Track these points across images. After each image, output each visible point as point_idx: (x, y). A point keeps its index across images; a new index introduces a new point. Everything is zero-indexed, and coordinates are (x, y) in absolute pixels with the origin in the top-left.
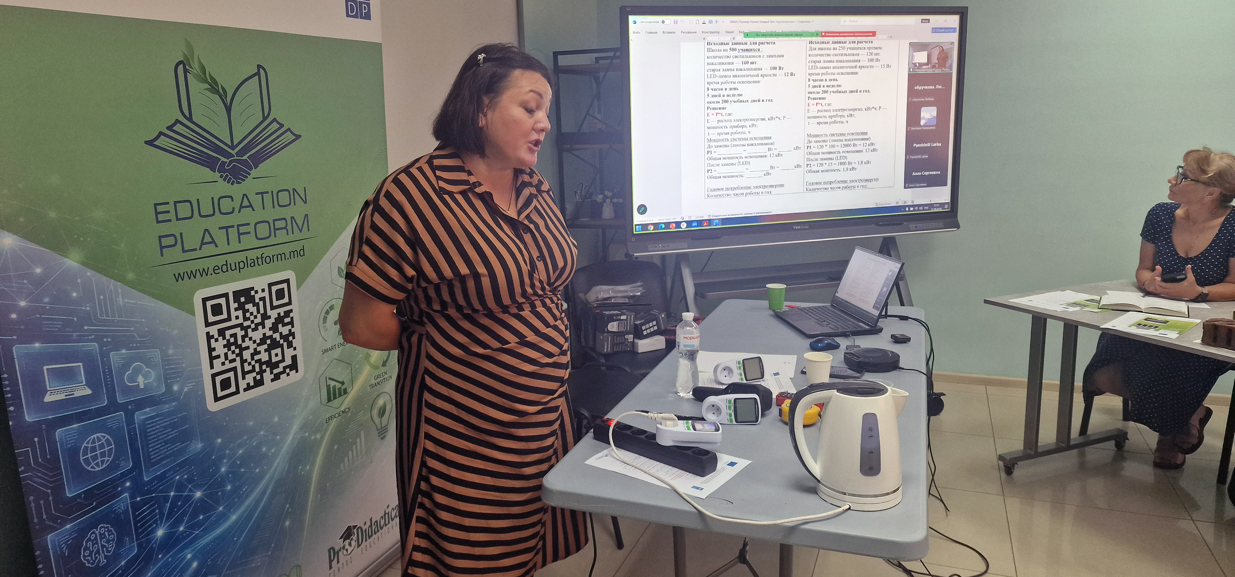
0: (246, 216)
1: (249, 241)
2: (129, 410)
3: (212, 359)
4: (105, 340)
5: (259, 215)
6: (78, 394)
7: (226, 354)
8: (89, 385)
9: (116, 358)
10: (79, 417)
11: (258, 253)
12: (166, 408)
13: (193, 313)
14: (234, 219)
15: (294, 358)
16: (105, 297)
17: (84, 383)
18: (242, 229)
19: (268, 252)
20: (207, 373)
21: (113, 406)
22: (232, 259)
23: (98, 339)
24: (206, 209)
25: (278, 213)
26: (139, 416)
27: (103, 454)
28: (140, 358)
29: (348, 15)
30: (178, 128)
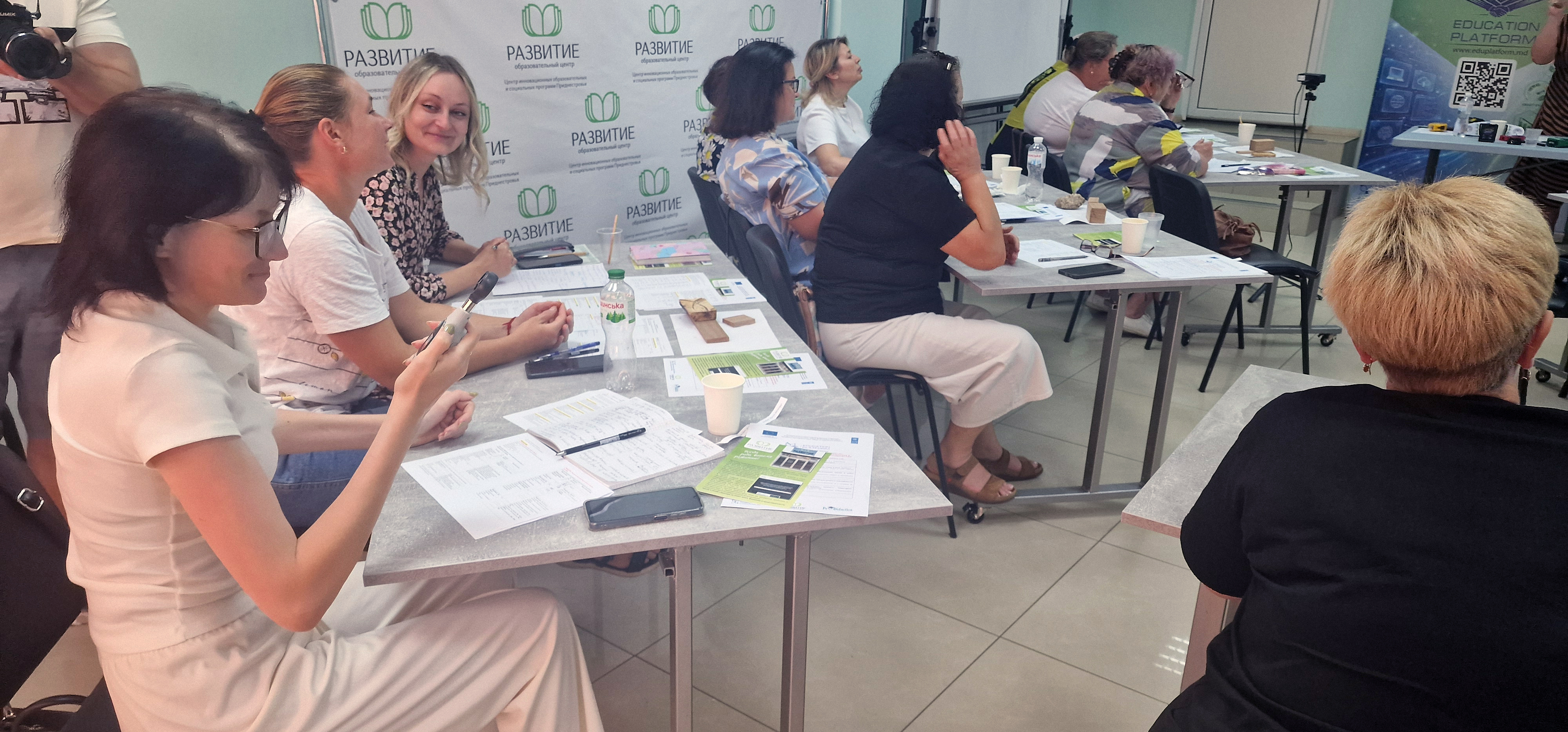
0: (1499, 31)
1: (1494, 42)
2: (1416, 92)
3: (1458, 86)
5: (1505, 31)
6: (1398, 80)
7: (1465, 88)
8: (1404, 78)
9: (1417, 72)
10: (1396, 87)
11: (1498, 48)
12: (1430, 98)
13: (1456, 66)
14: (1490, 32)
15: (1502, 101)
17: (1401, 76)
18: (1493, 37)
19: (1504, 49)
20: (1454, 91)
21: (1409, 89)
22: (1483, 48)
24: (1478, 25)
25: (1517, 32)
26: (1418, 96)
27: (1399, 103)
28: (1427, 76)
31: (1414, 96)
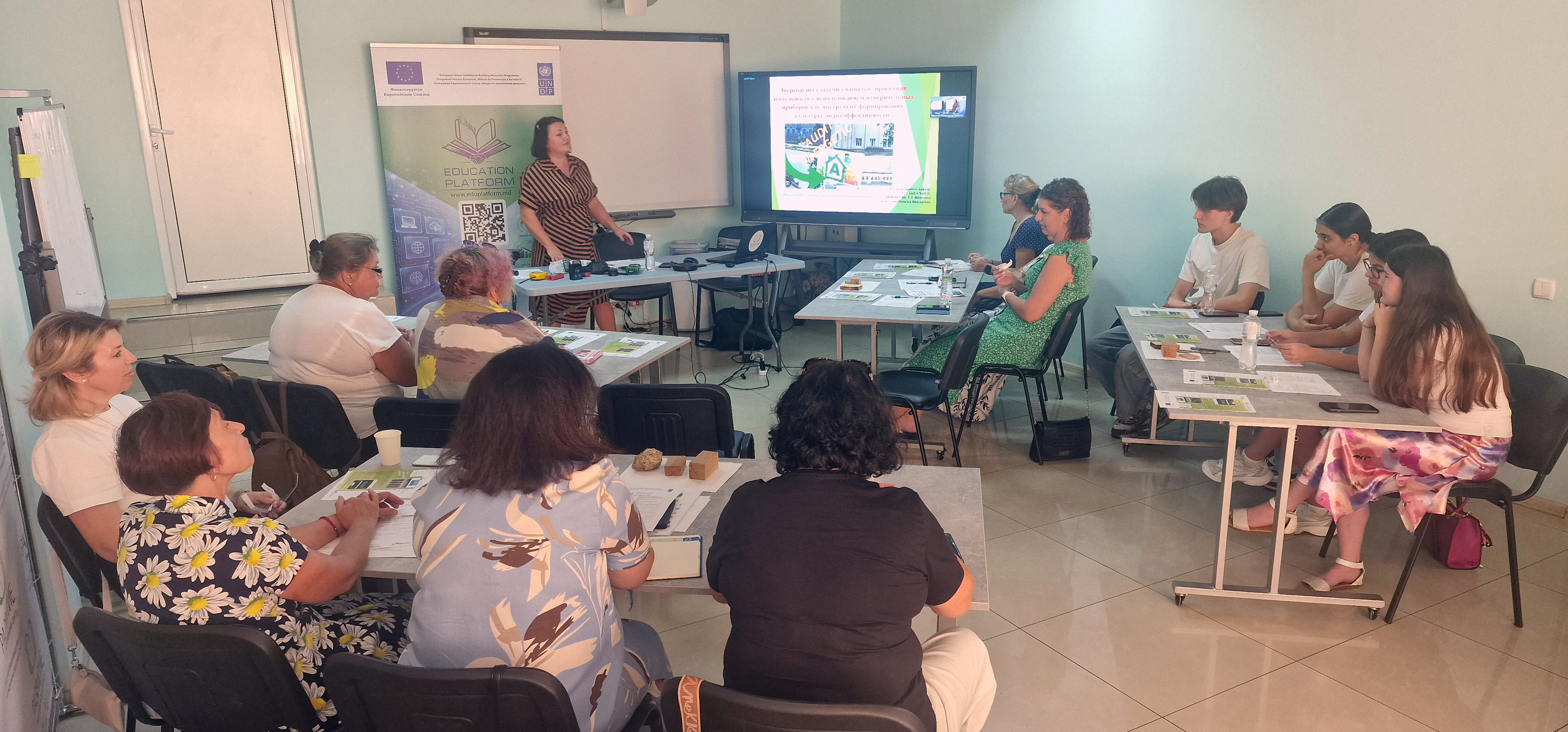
0: (482, 176)
1: (482, 186)
2: (431, 237)
3: (465, 227)
4: (423, 212)
5: (489, 176)
6: (412, 227)
7: (471, 227)
9: (427, 219)
10: (412, 234)
12: (445, 240)
13: (457, 209)
14: (476, 177)
15: (504, 235)
16: (424, 198)
18: (480, 181)
19: (492, 191)
20: (463, 232)
21: (424, 234)
23: (421, 211)
24: (465, 172)
25: (498, 176)
26: (434, 240)
27: (420, 249)
28: (436, 221)
29: (540, 94)
30: (455, 142)
31: (431, 241)
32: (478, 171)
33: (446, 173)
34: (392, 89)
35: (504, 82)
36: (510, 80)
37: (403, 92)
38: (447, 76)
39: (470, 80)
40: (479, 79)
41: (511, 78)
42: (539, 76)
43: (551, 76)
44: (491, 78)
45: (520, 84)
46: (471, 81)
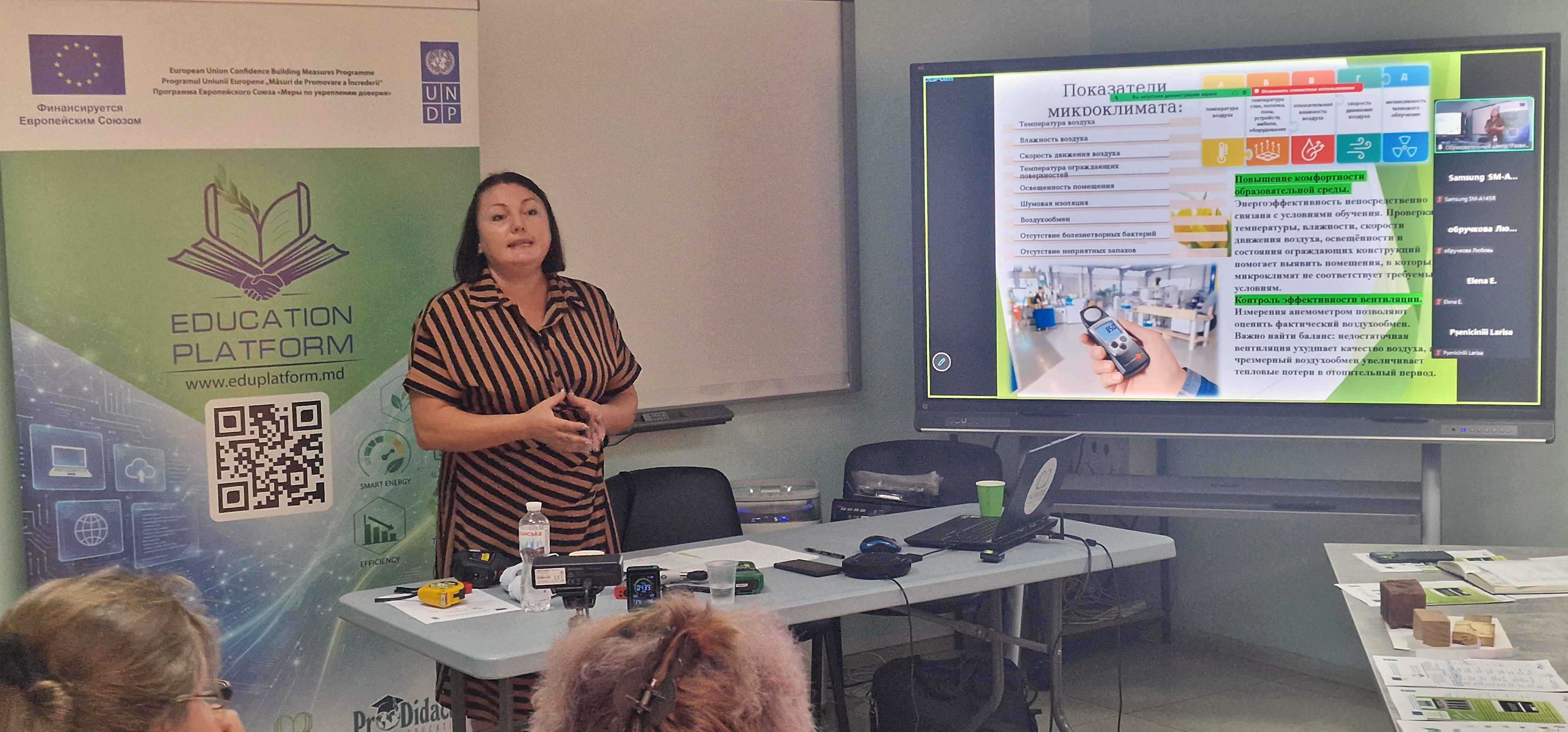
0: (272, 332)
1: (270, 358)
2: (126, 500)
3: (220, 469)
4: (110, 432)
5: (288, 331)
6: (78, 474)
7: (236, 468)
8: (89, 469)
9: (120, 450)
10: (78, 495)
11: (282, 371)
12: (165, 506)
13: (203, 421)
14: (255, 335)
15: (320, 486)
16: (114, 394)
17: (86, 466)
18: (265, 345)
19: (294, 370)
20: (213, 483)
21: (110, 493)
22: (250, 373)
23: (103, 430)
24: (227, 322)
25: (311, 331)
26: (136, 508)
27: (96, 533)
28: (143, 455)
29: (426, 121)
30: (203, 246)
31: (126, 509)
32: (261, 320)
33: (177, 328)
34: (42, 107)
35: (336, 88)
36: (351, 83)
37: (69, 115)
38: (188, 72)
39: (248, 82)
40: (272, 82)
41: (354, 78)
42: (426, 75)
43: (455, 75)
44: (303, 77)
45: (376, 94)
46: (251, 87)
